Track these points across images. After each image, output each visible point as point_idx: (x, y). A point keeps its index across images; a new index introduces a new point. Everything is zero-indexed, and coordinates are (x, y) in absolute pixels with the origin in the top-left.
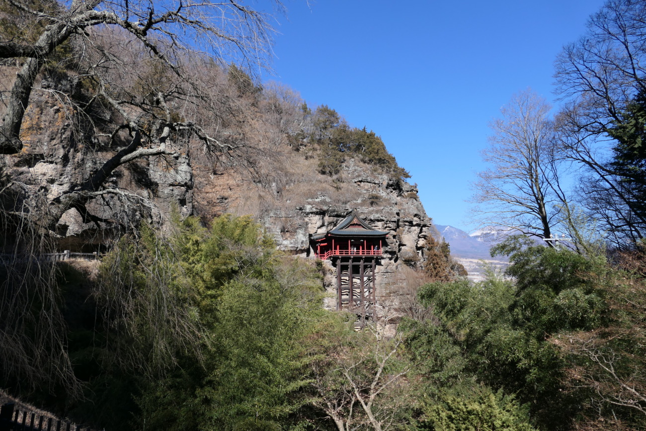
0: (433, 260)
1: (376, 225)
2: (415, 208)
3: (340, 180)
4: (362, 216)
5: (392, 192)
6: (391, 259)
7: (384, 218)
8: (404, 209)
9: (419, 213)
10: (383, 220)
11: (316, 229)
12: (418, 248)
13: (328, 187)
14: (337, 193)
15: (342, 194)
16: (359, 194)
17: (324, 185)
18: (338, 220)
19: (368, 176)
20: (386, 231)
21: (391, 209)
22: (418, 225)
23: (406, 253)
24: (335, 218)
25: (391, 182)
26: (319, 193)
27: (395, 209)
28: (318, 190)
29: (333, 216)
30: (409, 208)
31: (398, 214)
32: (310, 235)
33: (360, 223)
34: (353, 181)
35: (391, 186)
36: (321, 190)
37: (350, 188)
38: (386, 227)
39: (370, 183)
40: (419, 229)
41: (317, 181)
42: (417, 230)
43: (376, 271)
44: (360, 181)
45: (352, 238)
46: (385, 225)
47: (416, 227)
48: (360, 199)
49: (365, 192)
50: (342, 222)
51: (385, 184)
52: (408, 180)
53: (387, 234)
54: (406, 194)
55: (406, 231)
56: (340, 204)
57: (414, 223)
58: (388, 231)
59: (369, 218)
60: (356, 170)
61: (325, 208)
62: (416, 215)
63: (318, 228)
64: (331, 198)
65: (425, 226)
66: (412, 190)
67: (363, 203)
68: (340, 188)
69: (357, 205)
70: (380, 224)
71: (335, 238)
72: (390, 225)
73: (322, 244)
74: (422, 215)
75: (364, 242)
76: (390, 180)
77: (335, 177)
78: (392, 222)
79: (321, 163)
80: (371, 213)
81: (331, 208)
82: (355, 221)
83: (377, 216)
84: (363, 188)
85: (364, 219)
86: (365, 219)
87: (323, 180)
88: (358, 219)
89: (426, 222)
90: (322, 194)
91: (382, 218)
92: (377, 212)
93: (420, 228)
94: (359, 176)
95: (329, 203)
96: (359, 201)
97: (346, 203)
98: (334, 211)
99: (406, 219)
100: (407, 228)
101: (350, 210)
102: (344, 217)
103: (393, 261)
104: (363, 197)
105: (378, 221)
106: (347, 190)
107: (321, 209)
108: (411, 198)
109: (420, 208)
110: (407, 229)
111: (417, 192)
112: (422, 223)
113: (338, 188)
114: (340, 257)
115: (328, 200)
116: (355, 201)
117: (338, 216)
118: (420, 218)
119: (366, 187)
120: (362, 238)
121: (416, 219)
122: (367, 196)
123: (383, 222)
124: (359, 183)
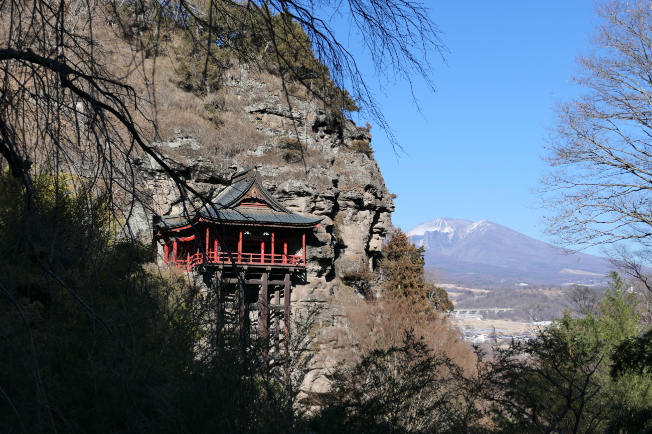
0: (404, 278)
1: (293, 202)
2: (367, 172)
3: (219, 105)
4: (266, 184)
5: (322, 137)
6: (319, 274)
7: (310, 190)
8: (347, 175)
9: (374, 183)
10: (308, 194)
11: (167, 207)
12: (369, 253)
13: (195, 118)
14: (213, 133)
15: (223, 135)
16: (259, 138)
17: (188, 114)
18: (212, 190)
19: (277, 102)
20: (314, 217)
21: (323, 173)
22: (371, 207)
23: (348, 262)
24: (209, 186)
25: (322, 118)
26: (177, 130)
27: (331, 175)
28: (174, 123)
29: (206, 181)
30: (355, 172)
31: (335, 183)
32: (157, 219)
33: (264, 198)
34: (248, 109)
35: (323, 124)
36: (182, 124)
37: (241, 123)
38: (313, 209)
39: (281, 115)
40: (372, 216)
41: (171, 104)
42: (368, 217)
43: (293, 297)
44: (263, 111)
45: (247, 228)
46: (313, 205)
47: (368, 211)
48: (260, 148)
49: (271, 134)
50: (223, 194)
51: (311, 119)
52: (354, 115)
53: (319, 222)
54: (350, 143)
55: (348, 218)
56: (220, 156)
57: (366, 203)
58: (317, 218)
59: (280, 188)
60: (252, 87)
61: (190, 162)
62: (368, 188)
63: (172, 205)
64: (200, 142)
65: (383, 209)
66: (361, 137)
67: (269, 156)
68: (222, 123)
69: (256, 159)
70: (302, 202)
71: (212, 227)
72: (321, 204)
73: (182, 239)
74: (379, 188)
75: (270, 236)
76: (321, 113)
77: (210, 98)
78: (327, 198)
79: (183, 68)
80: (283, 177)
81: (201, 164)
82: (253, 193)
83: (297, 184)
84: (267, 125)
85: (269, 190)
86: (272, 190)
87: (183, 104)
88: (260, 188)
89: (384, 203)
90: (182, 131)
91: (306, 189)
92: (297, 176)
93: (374, 213)
94: (259, 100)
95: (198, 153)
96: (259, 153)
97: (232, 156)
98: (208, 170)
99: (349, 195)
100: (351, 211)
101: (241, 170)
102: (228, 183)
103: (323, 278)
104: (268, 145)
105: (299, 194)
106: (236, 127)
107: (181, 165)
108: (361, 151)
109: (375, 173)
110: (350, 214)
111: (370, 140)
112: (379, 204)
113: (218, 123)
114: (221, 267)
115: (195, 146)
116: (250, 153)
117: (215, 180)
118: (375, 194)
119: (273, 125)
120: (266, 229)
121: (368, 195)
122: (275, 143)
123: (307, 198)
124: (259, 115)
